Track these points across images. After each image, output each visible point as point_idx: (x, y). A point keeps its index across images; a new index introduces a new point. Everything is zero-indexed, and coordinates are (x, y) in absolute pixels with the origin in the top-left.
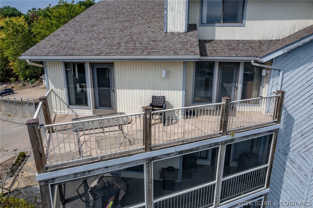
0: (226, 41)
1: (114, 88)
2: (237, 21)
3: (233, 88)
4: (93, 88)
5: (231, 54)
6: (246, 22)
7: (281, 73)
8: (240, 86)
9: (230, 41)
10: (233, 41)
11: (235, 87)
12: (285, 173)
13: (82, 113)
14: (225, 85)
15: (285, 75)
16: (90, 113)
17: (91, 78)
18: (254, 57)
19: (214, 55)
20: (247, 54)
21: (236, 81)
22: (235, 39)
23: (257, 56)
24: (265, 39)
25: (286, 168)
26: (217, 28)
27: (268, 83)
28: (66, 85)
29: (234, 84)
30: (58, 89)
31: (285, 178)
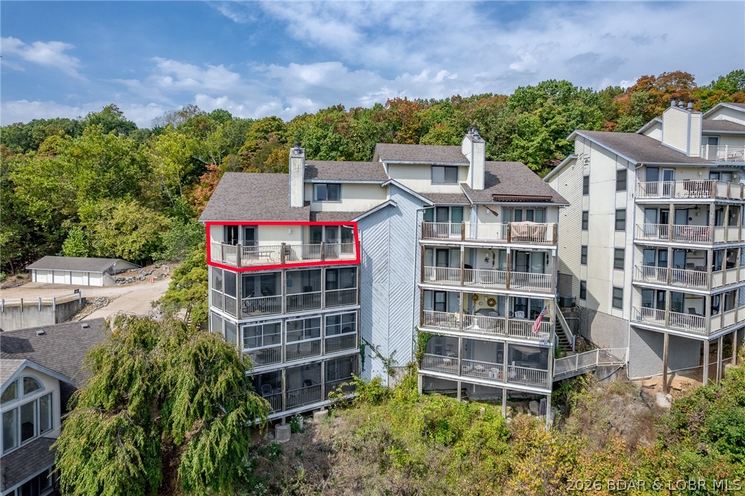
1: (257, 240)
2: (336, 200)
6: (343, 200)
9: (333, 212)
10: (335, 212)
12: (373, 299)
17: (242, 234)
19: (322, 220)
22: (337, 211)
25: (373, 295)
26: (324, 204)
31: (373, 301)
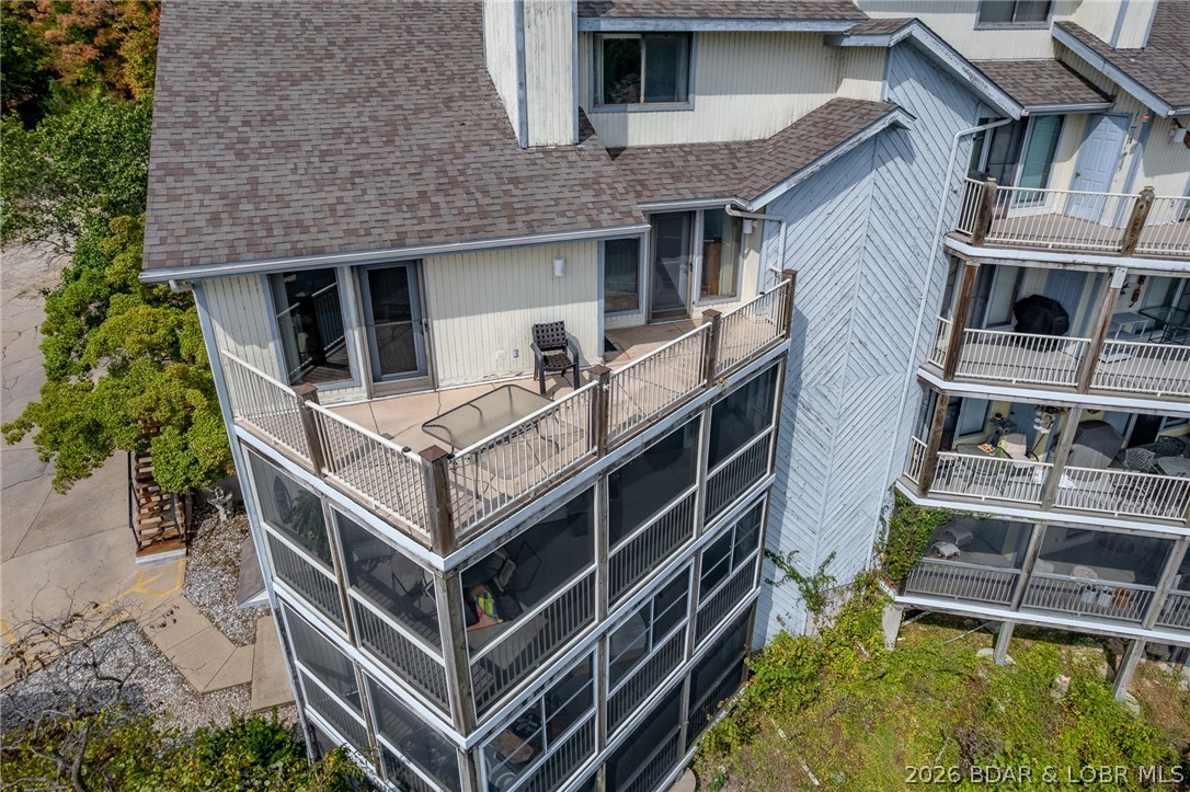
0: (654, 148)
1: (427, 317)
2: (676, 97)
3: (683, 266)
4: (364, 328)
5: (681, 191)
6: (697, 97)
7: (784, 226)
8: (697, 260)
9: (664, 148)
11: (687, 263)
12: (795, 435)
13: (333, 400)
14: (666, 262)
15: (790, 229)
16: (362, 395)
17: (357, 302)
18: (731, 196)
19: (647, 200)
20: (713, 189)
21: (689, 252)
22: (675, 142)
23: (735, 193)
24: (737, 139)
25: (796, 425)
26: (631, 116)
27: (759, 250)
28: (277, 332)
29: (683, 257)
30: (248, 348)
